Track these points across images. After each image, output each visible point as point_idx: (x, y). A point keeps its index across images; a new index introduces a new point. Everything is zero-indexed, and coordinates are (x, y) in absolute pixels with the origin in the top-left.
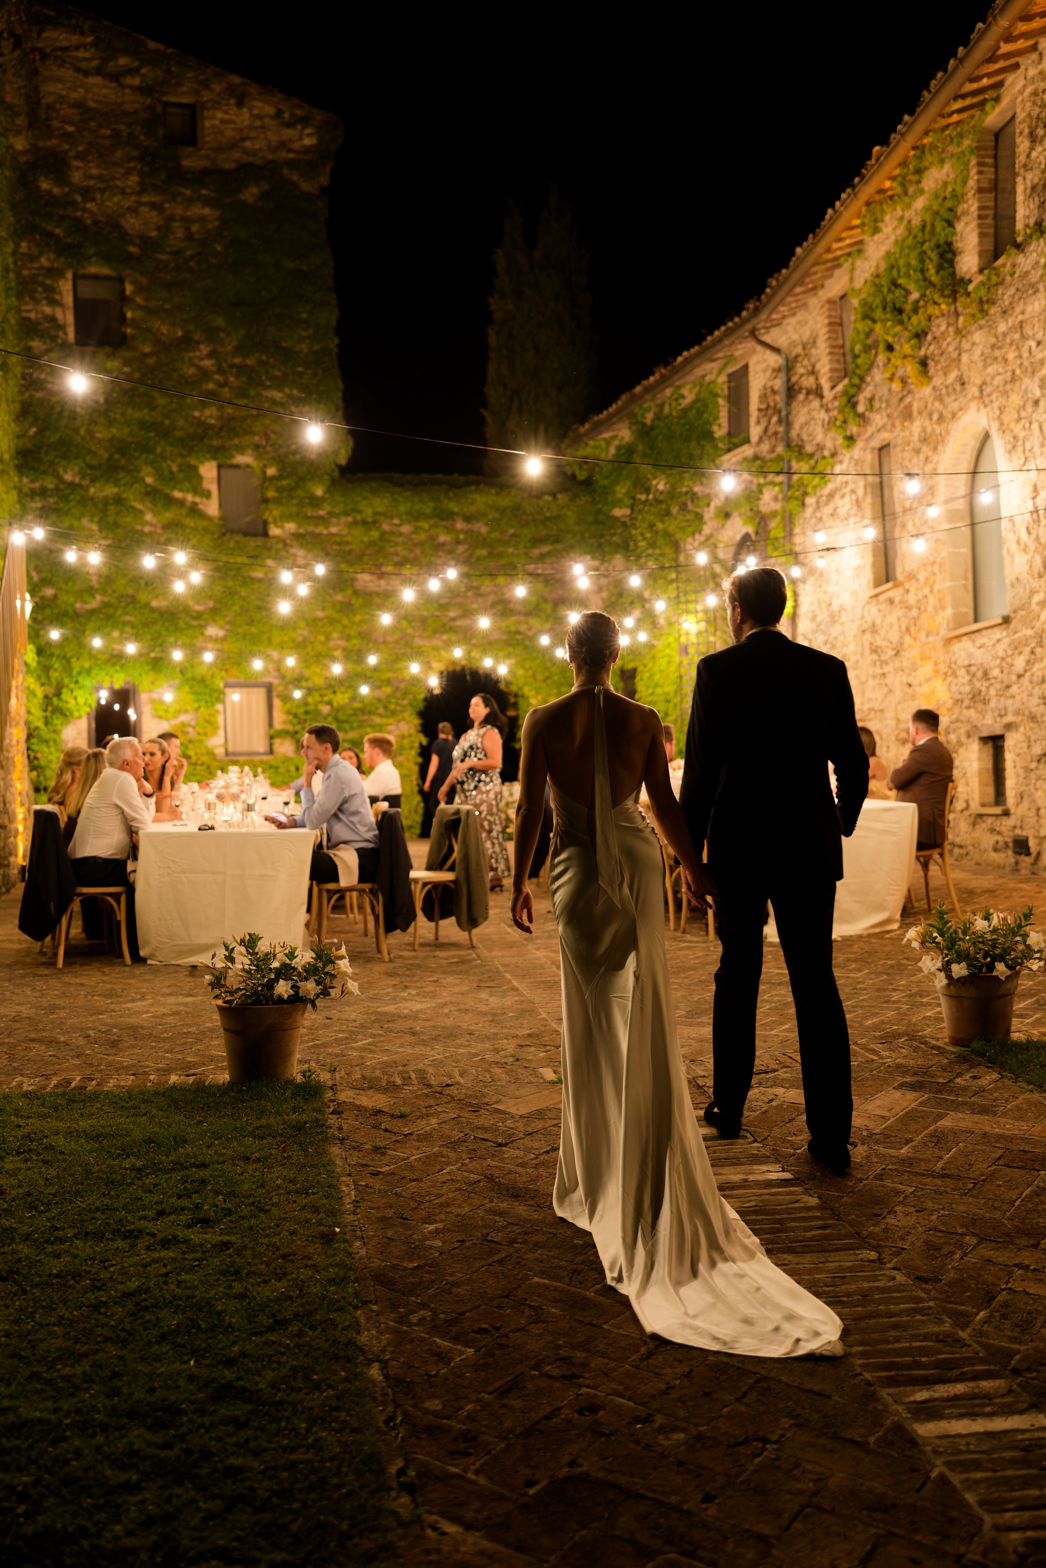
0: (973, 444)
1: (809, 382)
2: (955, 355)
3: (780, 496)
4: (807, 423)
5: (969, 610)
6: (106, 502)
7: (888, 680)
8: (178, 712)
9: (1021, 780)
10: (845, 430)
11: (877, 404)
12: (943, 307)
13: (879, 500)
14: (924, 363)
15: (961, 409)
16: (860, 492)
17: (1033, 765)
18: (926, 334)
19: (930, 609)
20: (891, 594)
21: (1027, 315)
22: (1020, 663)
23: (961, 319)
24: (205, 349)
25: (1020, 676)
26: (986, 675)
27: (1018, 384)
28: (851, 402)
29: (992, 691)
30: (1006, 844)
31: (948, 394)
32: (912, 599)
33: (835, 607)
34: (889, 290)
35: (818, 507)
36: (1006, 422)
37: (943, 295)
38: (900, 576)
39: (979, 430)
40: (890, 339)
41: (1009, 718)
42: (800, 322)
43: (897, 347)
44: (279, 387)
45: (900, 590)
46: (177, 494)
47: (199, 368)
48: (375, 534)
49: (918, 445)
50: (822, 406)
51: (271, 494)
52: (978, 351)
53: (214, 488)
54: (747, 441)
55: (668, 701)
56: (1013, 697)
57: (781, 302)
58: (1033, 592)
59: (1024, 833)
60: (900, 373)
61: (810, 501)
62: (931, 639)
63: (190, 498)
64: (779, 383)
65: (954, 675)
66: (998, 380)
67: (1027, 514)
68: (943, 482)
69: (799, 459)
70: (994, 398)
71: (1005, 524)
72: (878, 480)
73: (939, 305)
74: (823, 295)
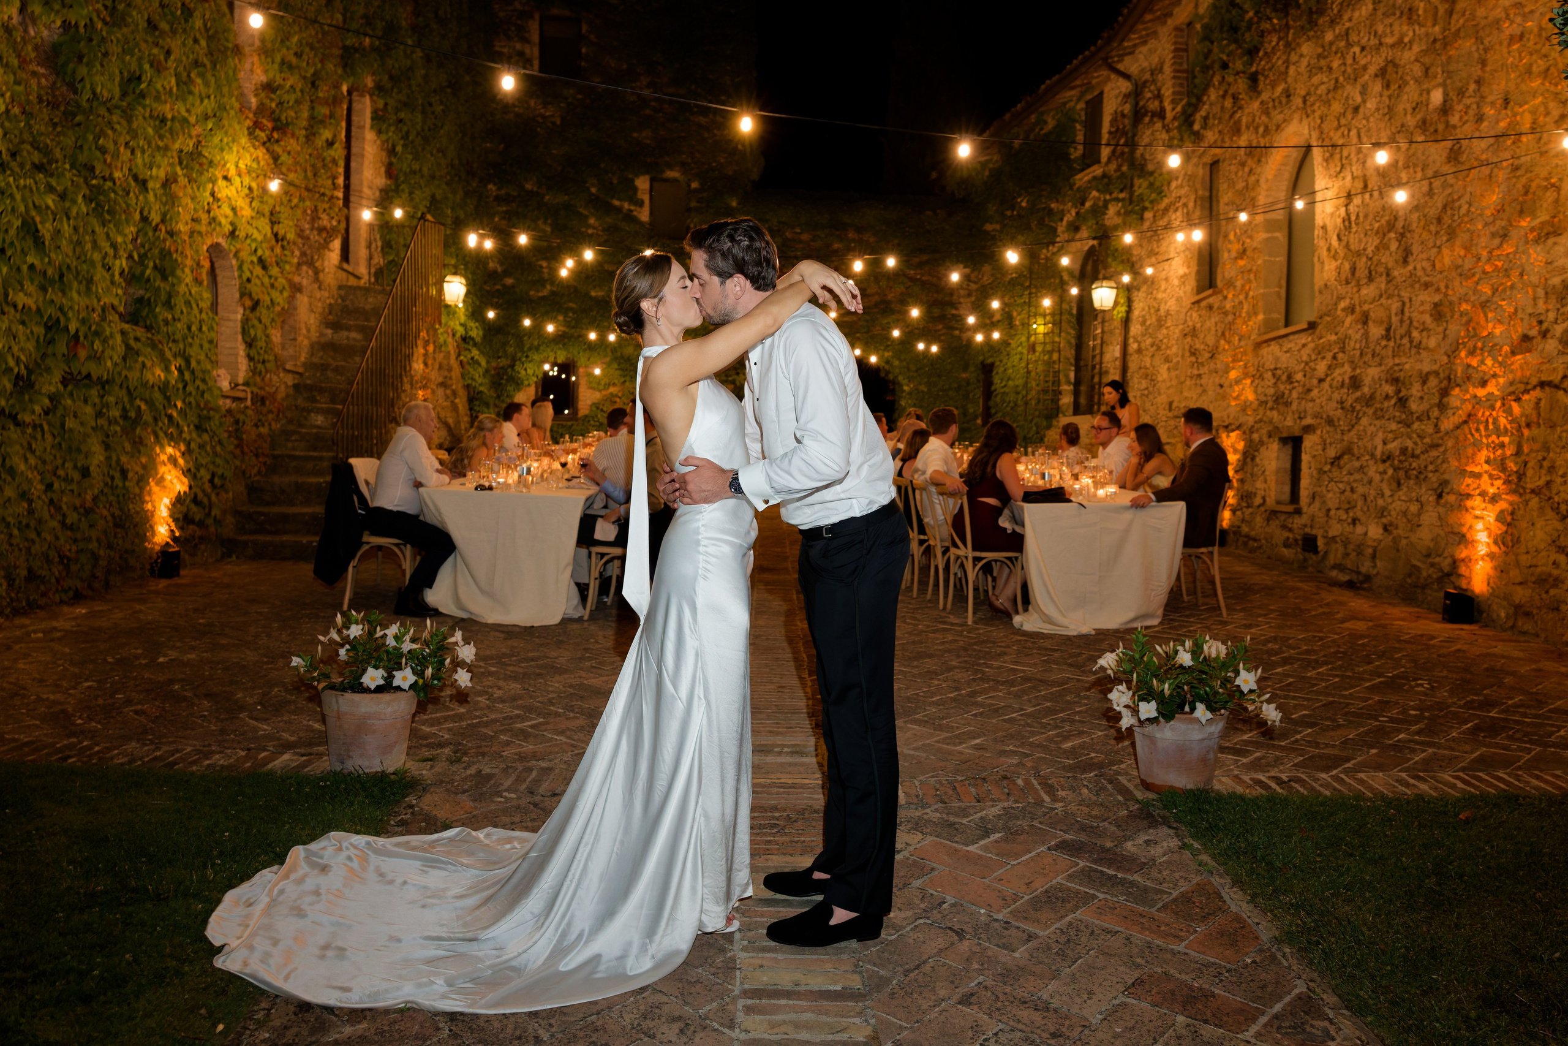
0: (1295, 157)
1: (1154, 105)
2: (1283, 69)
4: (1149, 144)
5: (1280, 316)
7: (1203, 381)
8: (608, 385)
9: (1314, 480)
11: (1211, 122)
12: (1275, 21)
13: (1207, 212)
15: (1285, 121)
16: (1191, 205)
17: (1327, 468)
18: (1258, 50)
19: (1244, 315)
20: (1211, 300)
21: (1354, 21)
22: (1321, 367)
23: (1291, 32)
25: (1321, 381)
26: (1289, 377)
27: (1340, 91)
28: (1188, 121)
29: (1295, 394)
30: (1296, 540)
31: (1274, 107)
32: (1228, 306)
33: (1162, 312)
34: (1228, 11)
35: (1154, 221)
36: (1326, 131)
37: (1276, 10)
38: (1220, 284)
39: (1301, 142)
40: (1225, 58)
41: (1308, 421)
42: (1149, 49)
43: (1231, 65)
45: (1220, 297)
46: (616, 203)
49: (1244, 158)
50: (1164, 127)
51: (693, 204)
52: (1304, 62)
53: (646, 198)
54: (1098, 161)
55: (1018, 393)
56: (1313, 400)
57: (1131, 30)
58: (1340, 298)
59: (1314, 532)
60: (1231, 90)
61: (1148, 215)
62: (1243, 343)
63: (626, 205)
64: (1127, 108)
65: (1262, 377)
66: (1322, 89)
67: (1339, 221)
68: (1263, 193)
69: (1140, 177)
70: (1316, 107)
71: (1317, 232)
72: (1207, 194)
73: (1270, 19)
74: (1171, 22)
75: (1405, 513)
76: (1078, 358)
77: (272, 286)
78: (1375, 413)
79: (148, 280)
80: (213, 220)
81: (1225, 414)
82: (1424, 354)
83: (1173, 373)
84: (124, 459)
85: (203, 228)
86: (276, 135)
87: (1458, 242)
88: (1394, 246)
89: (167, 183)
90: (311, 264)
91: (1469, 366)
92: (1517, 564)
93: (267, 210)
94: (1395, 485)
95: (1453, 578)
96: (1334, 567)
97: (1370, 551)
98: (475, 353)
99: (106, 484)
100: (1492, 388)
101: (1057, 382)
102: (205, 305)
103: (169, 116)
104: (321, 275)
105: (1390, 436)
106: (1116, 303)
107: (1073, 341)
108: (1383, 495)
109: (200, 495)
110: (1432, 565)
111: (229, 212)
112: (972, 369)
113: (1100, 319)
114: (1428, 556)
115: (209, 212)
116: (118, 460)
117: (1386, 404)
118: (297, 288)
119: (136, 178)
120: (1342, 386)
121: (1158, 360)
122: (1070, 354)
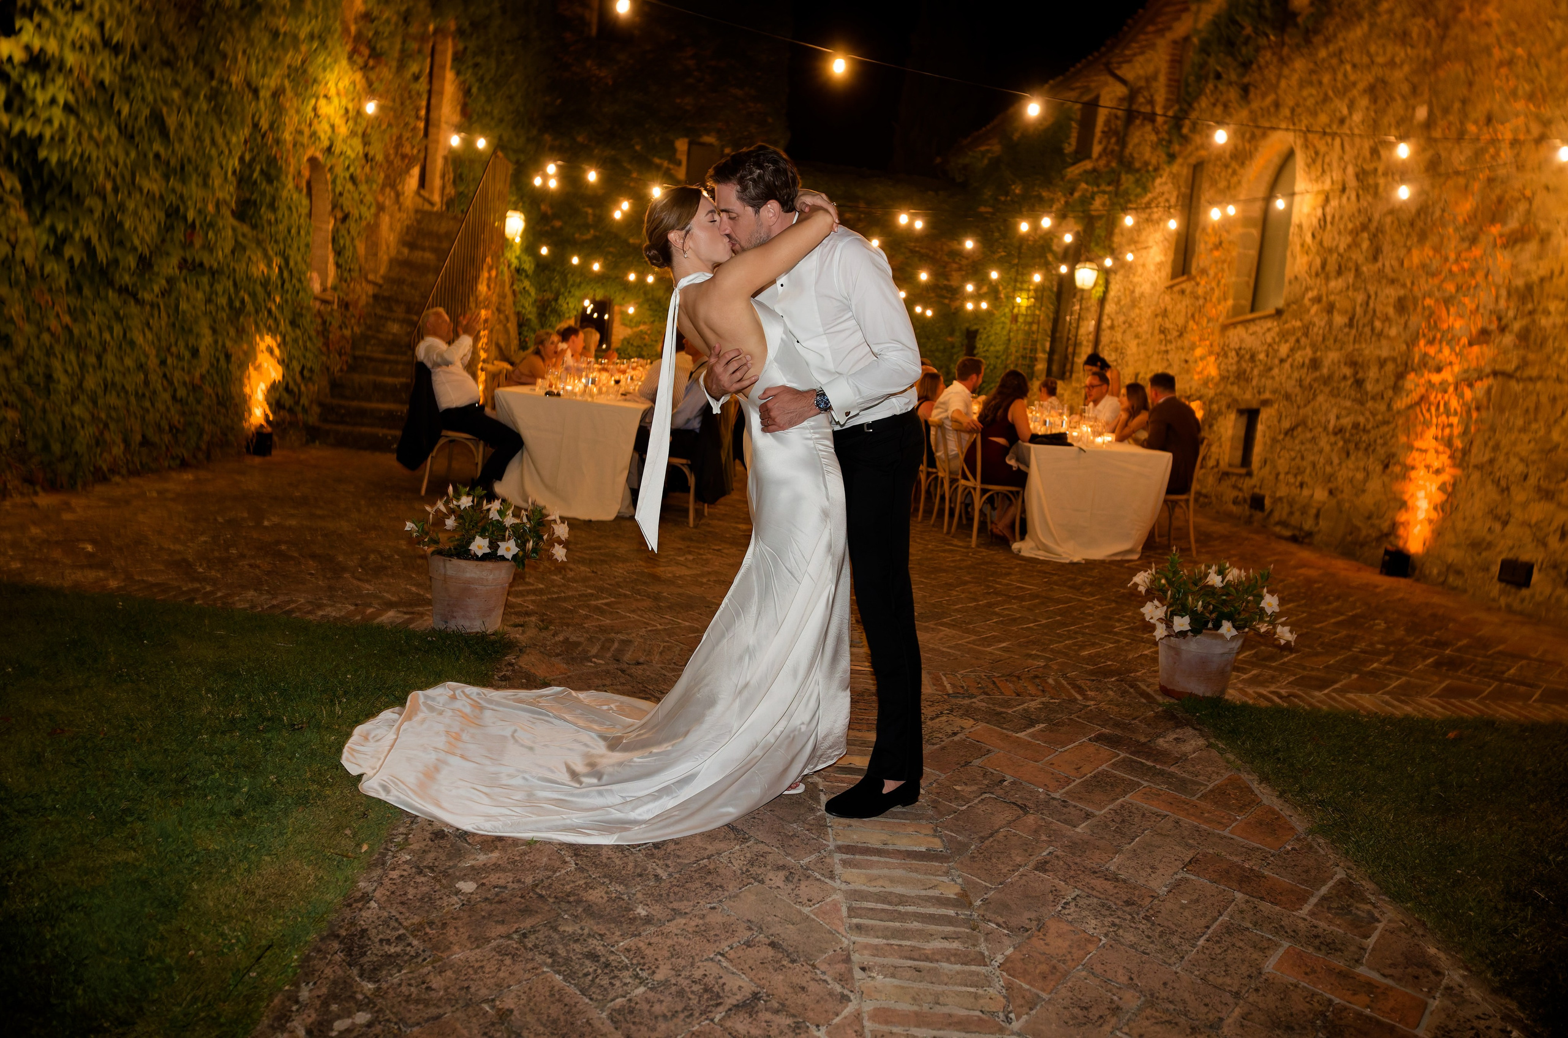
0: (1276, 160)
1: (1147, 109)
2: (1274, 81)
3: (1107, 202)
4: (1139, 144)
5: (1246, 303)
7: (1170, 356)
9: (1267, 448)
10: (1168, 147)
11: (1197, 123)
12: (1272, 38)
13: (1187, 208)
15: (1271, 128)
16: (1173, 200)
17: (1281, 437)
18: (1252, 64)
19: (1214, 300)
20: (1184, 286)
21: (1347, 42)
22: (1284, 349)
23: (1286, 49)
24: (690, 52)
25: (1282, 361)
26: (1253, 358)
27: (1327, 104)
28: (1178, 125)
29: (1256, 372)
30: (1245, 500)
31: (1263, 116)
32: (1200, 291)
33: (1137, 294)
34: (1226, 27)
36: (1310, 139)
37: (1273, 28)
38: (1194, 272)
39: (1284, 148)
40: (1219, 68)
41: (1267, 395)
42: (1146, 59)
43: (1225, 76)
44: (741, 87)
45: (1192, 283)
46: (657, 161)
47: (684, 66)
50: (1153, 129)
52: (1296, 76)
53: (684, 159)
54: (1088, 156)
56: (1272, 378)
57: (1134, 40)
58: (1307, 289)
59: (1262, 492)
60: (1223, 99)
61: (1131, 207)
62: (1210, 325)
63: (666, 164)
64: (1121, 110)
65: (1226, 356)
66: (1310, 102)
67: (1315, 221)
69: (1127, 172)
70: (1303, 117)
71: (1293, 229)
72: (1189, 191)
73: (1267, 35)
74: (1170, 36)
75: (1351, 480)
76: (1054, 331)
77: (362, 202)
78: (1331, 392)
79: (255, 182)
80: (314, 135)
81: (1188, 386)
82: (1383, 342)
83: (1142, 348)
84: (228, 344)
85: (305, 140)
86: (371, 63)
87: (1428, 244)
88: (1365, 245)
89: (277, 94)
90: (393, 186)
91: (1426, 354)
92: (1454, 528)
93: (360, 132)
94: (1344, 455)
95: (1392, 538)
96: (1276, 524)
97: (1314, 511)
98: (527, 284)
99: (212, 365)
100: (1447, 375)
101: (1034, 350)
102: (304, 211)
103: (282, 30)
104: (401, 199)
105: (1344, 412)
106: (1095, 284)
107: (1051, 316)
108: (1331, 464)
109: (291, 384)
110: (1372, 526)
111: (327, 127)
112: (958, 334)
113: (1078, 297)
114: (1369, 518)
115: (310, 125)
116: (224, 346)
117: (1343, 385)
118: (381, 208)
119: (249, 85)
120: (1303, 366)
121: (1129, 336)
122: (1048, 326)
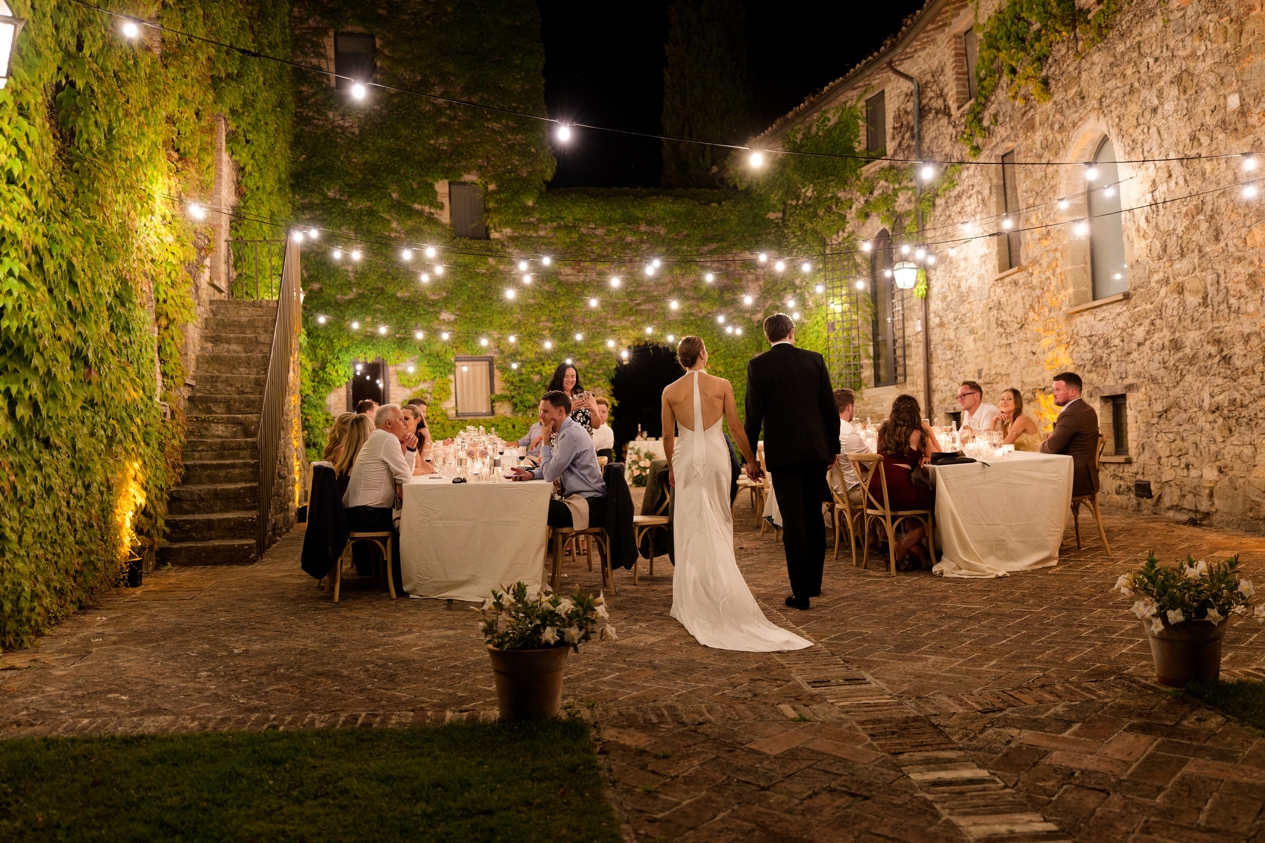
0: (1092, 149)
1: (938, 104)
2: (1075, 74)
3: (913, 198)
4: (936, 138)
5: (1087, 289)
6: (360, 213)
7: (1013, 350)
8: (419, 382)
9: (1142, 433)
10: (972, 141)
11: (1000, 119)
12: (1064, 34)
13: (1003, 199)
14: (1045, 82)
15: (1081, 119)
16: (986, 192)
17: (1155, 420)
18: (1047, 58)
19: (1052, 289)
20: (1015, 277)
21: (1144, 36)
22: (1140, 333)
23: (1080, 43)
24: (438, 90)
25: (1139, 344)
26: (1107, 343)
27: (1136, 95)
28: (976, 117)
29: (1113, 358)
30: (1128, 488)
31: (1069, 107)
33: (964, 289)
34: (1013, 22)
35: (947, 207)
36: (1125, 128)
37: (1063, 25)
38: (1024, 262)
39: (1098, 136)
40: (1014, 64)
41: (1130, 380)
42: (929, 54)
43: (1020, 71)
44: (497, 120)
45: (1025, 273)
46: (417, 207)
47: (434, 105)
48: (575, 236)
49: (1040, 151)
50: (949, 123)
51: (491, 205)
52: (1097, 69)
53: (446, 202)
54: (883, 154)
56: (1133, 362)
57: (915, 39)
58: (1151, 272)
59: (1146, 479)
60: (1023, 91)
61: (941, 202)
62: (1053, 314)
63: (427, 209)
64: (910, 106)
65: (1076, 344)
66: (1118, 93)
67: (1146, 206)
68: (1064, 181)
70: (1113, 107)
71: (1124, 215)
72: (1002, 182)
73: (1060, 32)
74: (950, 31)
75: (1239, 456)
76: (875, 334)
77: (183, 305)
78: (1199, 370)
81: (1040, 378)
82: (1243, 318)
83: (980, 344)
86: (181, 165)
88: (1204, 226)
90: (194, 282)
94: (1226, 432)
96: (1169, 509)
97: (1207, 491)
99: (100, 500)
101: (857, 357)
104: (200, 292)
105: (1217, 390)
106: (916, 283)
107: (870, 318)
108: (1215, 441)
109: (150, 507)
113: (898, 297)
116: (107, 478)
117: (1209, 363)
120: (1163, 348)
121: (962, 332)
122: (869, 330)
